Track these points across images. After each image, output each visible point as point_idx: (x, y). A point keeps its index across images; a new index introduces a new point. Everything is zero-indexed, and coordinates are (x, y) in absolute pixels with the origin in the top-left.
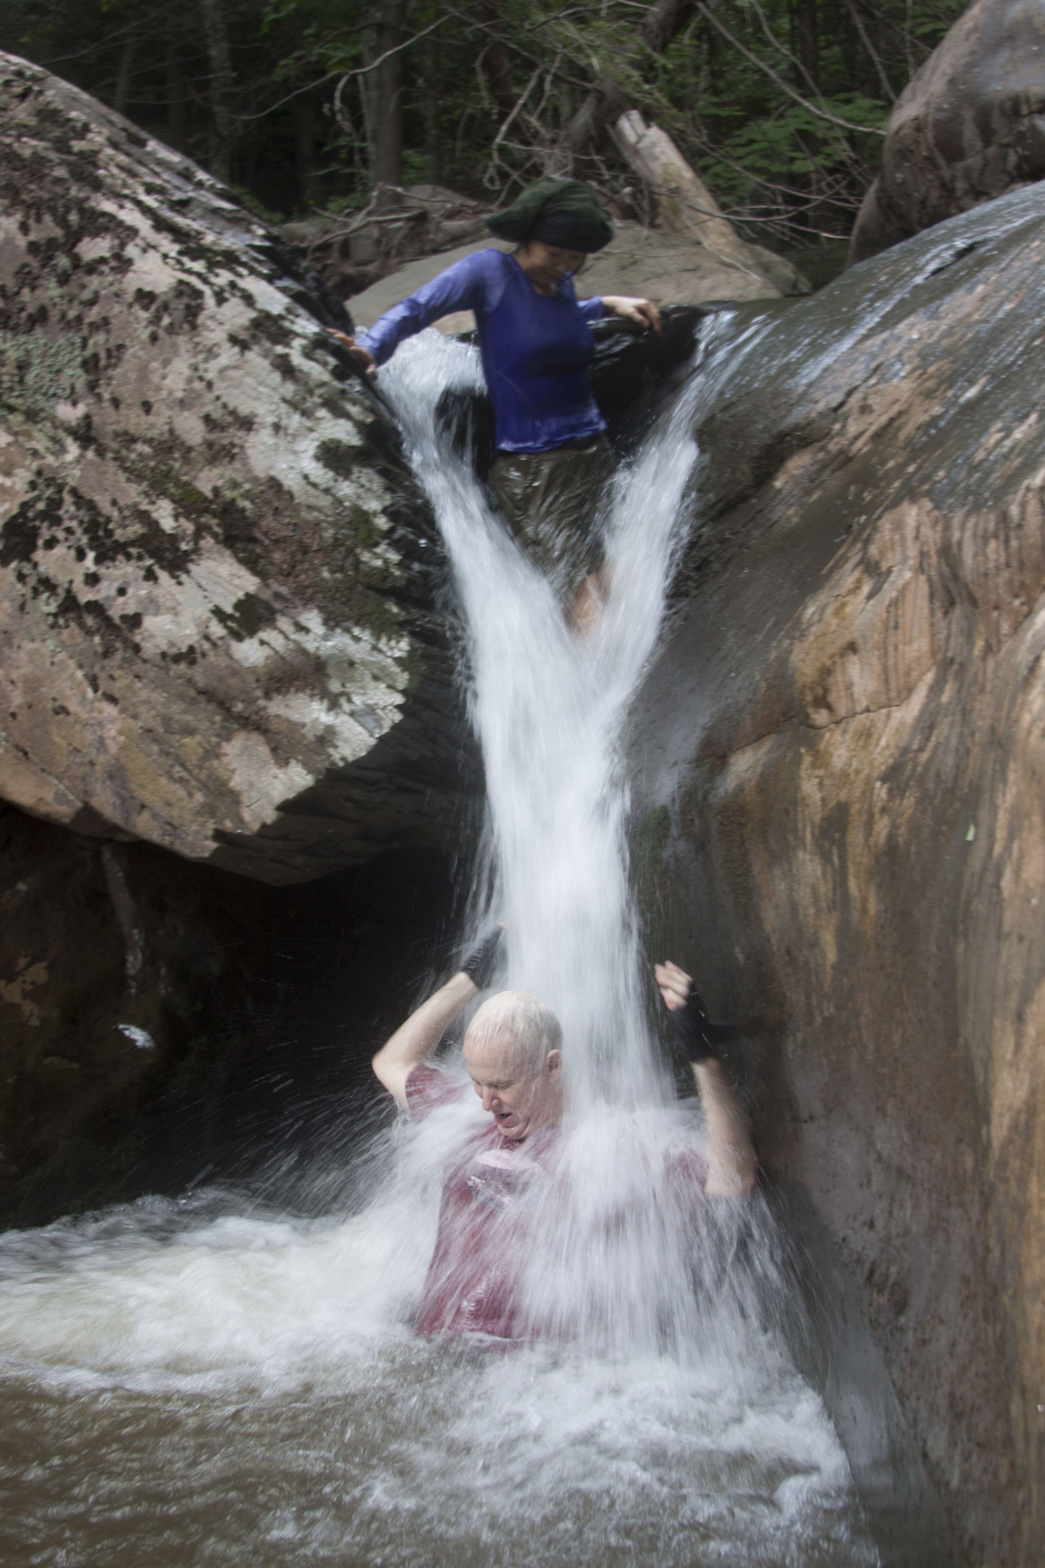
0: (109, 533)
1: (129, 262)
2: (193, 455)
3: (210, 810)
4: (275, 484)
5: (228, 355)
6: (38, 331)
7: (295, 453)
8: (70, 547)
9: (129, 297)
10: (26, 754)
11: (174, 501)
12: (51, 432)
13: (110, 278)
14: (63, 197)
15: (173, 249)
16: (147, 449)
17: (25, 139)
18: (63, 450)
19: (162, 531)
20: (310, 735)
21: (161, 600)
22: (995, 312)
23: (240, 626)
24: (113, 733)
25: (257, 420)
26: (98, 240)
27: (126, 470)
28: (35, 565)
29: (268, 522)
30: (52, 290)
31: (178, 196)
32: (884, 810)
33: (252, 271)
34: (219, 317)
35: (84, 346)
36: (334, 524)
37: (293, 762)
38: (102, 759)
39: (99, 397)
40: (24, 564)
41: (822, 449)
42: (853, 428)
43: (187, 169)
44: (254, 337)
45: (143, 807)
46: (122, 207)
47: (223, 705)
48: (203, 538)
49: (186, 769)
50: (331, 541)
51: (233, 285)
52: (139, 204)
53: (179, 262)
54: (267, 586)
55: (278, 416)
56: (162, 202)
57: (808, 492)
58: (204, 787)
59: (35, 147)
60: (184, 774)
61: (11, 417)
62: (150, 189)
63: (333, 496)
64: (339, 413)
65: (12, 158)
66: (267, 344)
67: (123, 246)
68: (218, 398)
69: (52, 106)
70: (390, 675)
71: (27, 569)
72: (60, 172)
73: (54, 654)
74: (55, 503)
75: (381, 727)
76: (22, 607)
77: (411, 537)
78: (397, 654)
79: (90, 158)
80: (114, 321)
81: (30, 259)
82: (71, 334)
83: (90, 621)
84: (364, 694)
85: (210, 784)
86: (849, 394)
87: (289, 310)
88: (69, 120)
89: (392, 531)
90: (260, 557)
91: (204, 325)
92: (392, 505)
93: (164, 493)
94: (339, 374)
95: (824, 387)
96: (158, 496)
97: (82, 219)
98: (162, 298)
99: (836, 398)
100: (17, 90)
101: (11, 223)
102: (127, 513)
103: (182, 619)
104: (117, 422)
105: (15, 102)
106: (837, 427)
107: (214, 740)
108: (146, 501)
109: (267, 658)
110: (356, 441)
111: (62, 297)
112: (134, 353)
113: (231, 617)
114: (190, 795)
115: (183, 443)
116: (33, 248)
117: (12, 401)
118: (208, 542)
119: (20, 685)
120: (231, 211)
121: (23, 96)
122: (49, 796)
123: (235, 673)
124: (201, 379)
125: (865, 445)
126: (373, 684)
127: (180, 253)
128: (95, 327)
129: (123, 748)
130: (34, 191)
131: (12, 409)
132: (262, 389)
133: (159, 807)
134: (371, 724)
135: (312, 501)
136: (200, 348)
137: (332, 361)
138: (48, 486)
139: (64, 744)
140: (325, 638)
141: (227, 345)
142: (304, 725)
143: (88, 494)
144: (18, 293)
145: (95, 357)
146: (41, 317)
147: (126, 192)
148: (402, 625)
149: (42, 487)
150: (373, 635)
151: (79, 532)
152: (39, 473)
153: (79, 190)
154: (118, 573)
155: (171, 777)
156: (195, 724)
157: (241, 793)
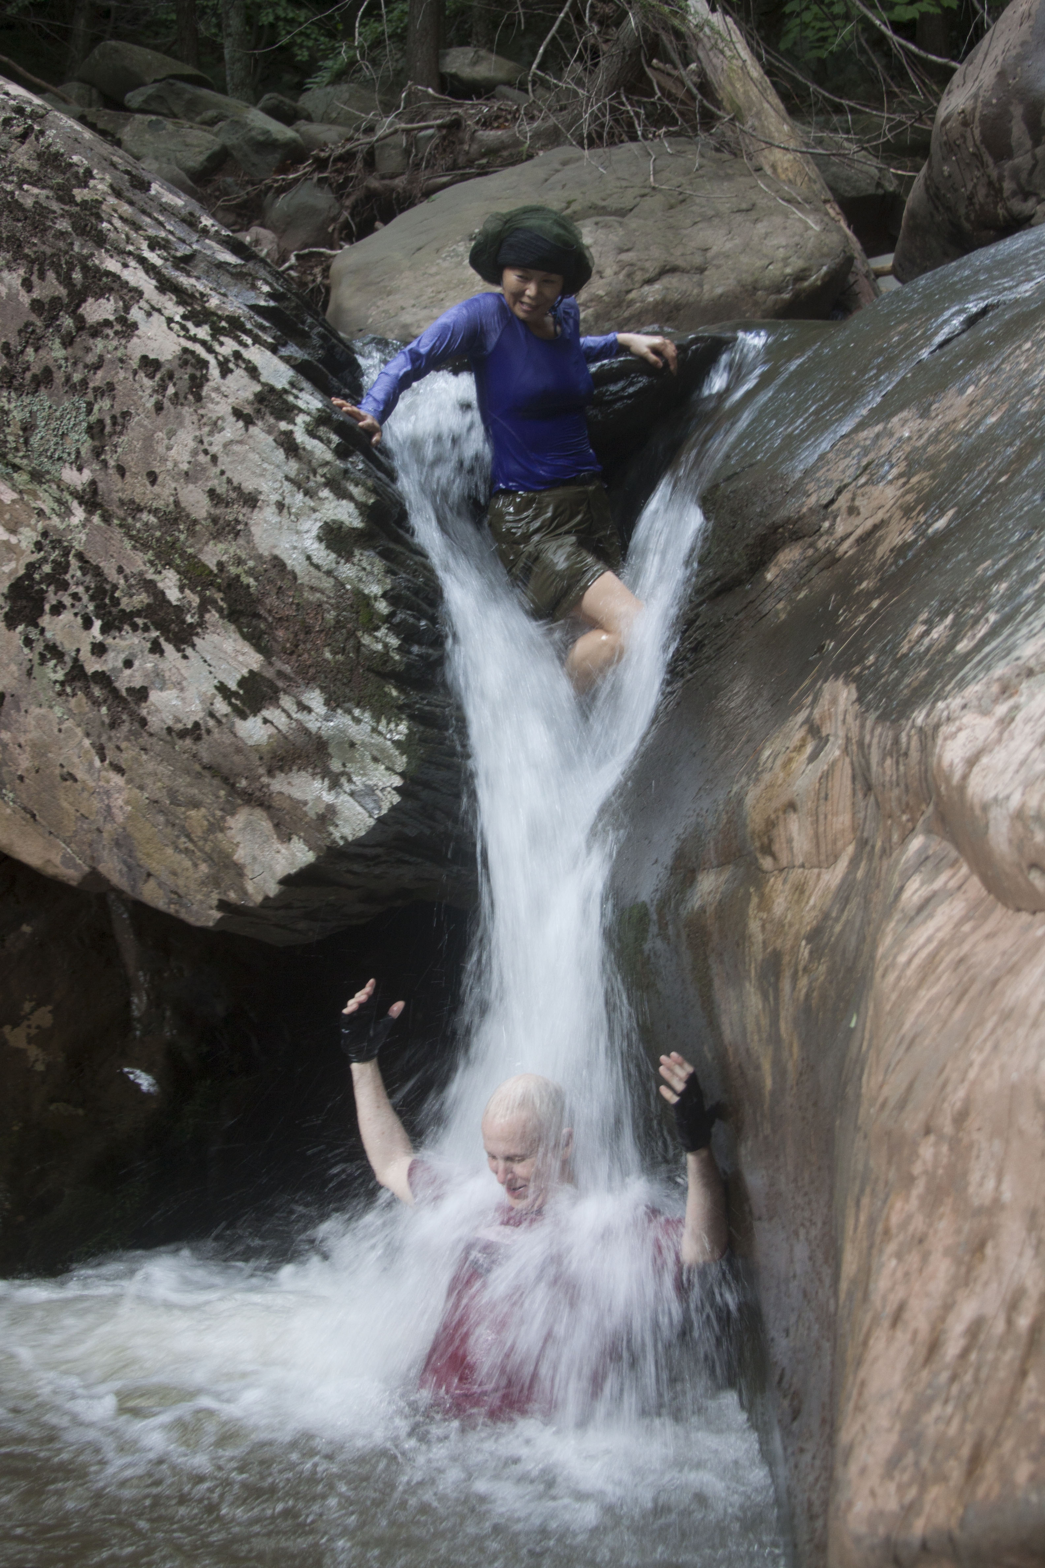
0: (116, 602)
1: (135, 326)
2: (198, 528)
3: (214, 881)
4: (278, 563)
5: (232, 429)
6: (43, 392)
7: (298, 532)
8: (76, 614)
9: (135, 364)
10: (34, 816)
11: (179, 573)
12: (57, 494)
13: (115, 343)
14: (66, 253)
15: (177, 312)
16: (153, 519)
17: (25, 187)
18: (69, 512)
19: (169, 602)
20: (312, 811)
21: (167, 674)
22: (978, 424)
23: (244, 704)
24: (120, 802)
25: (262, 497)
26: (102, 301)
27: (131, 537)
28: (42, 631)
29: (272, 600)
30: (57, 352)
31: (183, 250)
32: (805, 970)
33: (257, 340)
34: (223, 389)
35: (89, 411)
36: (336, 607)
37: (295, 838)
38: (109, 827)
39: (105, 463)
40: (30, 628)
41: (812, 545)
42: (841, 529)
43: (191, 214)
44: (258, 411)
45: (149, 875)
46: (125, 266)
47: (228, 780)
48: (209, 611)
49: (191, 840)
50: (333, 622)
51: (237, 355)
52: (142, 261)
53: (184, 328)
54: (271, 664)
55: (282, 494)
56: (166, 260)
57: (797, 588)
58: (209, 858)
59: (37, 196)
60: (190, 846)
61: (15, 475)
62: (154, 244)
63: (336, 578)
64: (342, 494)
65: (14, 207)
66: (272, 420)
67: (127, 309)
68: (223, 473)
69: (53, 149)
70: (389, 757)
71: (34, 634)
72: (64, 225)
73: (61, 721)
74: (61, 567)
75: (380, 808)
76: (29, 672)
77: (411, 620)
78: (397, 737)
79: (93, 208)
80: (119, 387)
81: (33, 318)
82: (76, 398)
83: (97, 692)
84: (364, 775)
85: (215, 856)
86: (839, 492)
87: (292, 384)
88: (71, 165)
89: (392, 615)
90: (263, 633)
91: (208, 396)
92: (392, 589)
93: (170, 564)
94: (341, 453)
95: (818, 480)
96: (164, 567)
97: (85, 277)
98: (168, 366)
99: (827, 494)
100: (18, 130)
101: (14, 278)
102: (132, 581)
103: (187, 694)
104: (123, 490)
105: (16, 143)
106: (826, 524)
107: (219, 813)
108: (152, 570)
109: (270, 737)
110: (358, 523)
111: (66, 359)
112: (141, 422)
113: (235, 694)
114: (196, 865)
115: (188, 516)
116: (37, 306)
117: (17, 461)
118: (213, 616)
119: (28, 749)
120: (235, 266)
121: (23, 137)
122: (57, 859)
123: (239, 750)
124: (206, 452)
125: (851, 547)
126: (372, 765)
127: (184, 317)
128: (99, 392)
129: (129, 818)
130: (36, 246)
131: (16, 468)
132: (265, 465)
133: (165, 876)
134: (371, 805)
135: (314, 583)
136: (204, 420)
137: (335, 439)
138: (54, 548)
139: (72, 810)
140: (327, 719)
141: (233, 419)
142: (305, 803)
143: (94, 560)
144: (22, 352)
145: (101, 422)
146: (45, 378)
147: (130, 248)
148: (401, 708)
149: (48, 548)
150: (373, 717)
151: (85, 598)
152: (45, 534)
153: (82, 246)
154: (123, 643)
155: (176, 848)
156: (200, 797)
157: (244, 866)
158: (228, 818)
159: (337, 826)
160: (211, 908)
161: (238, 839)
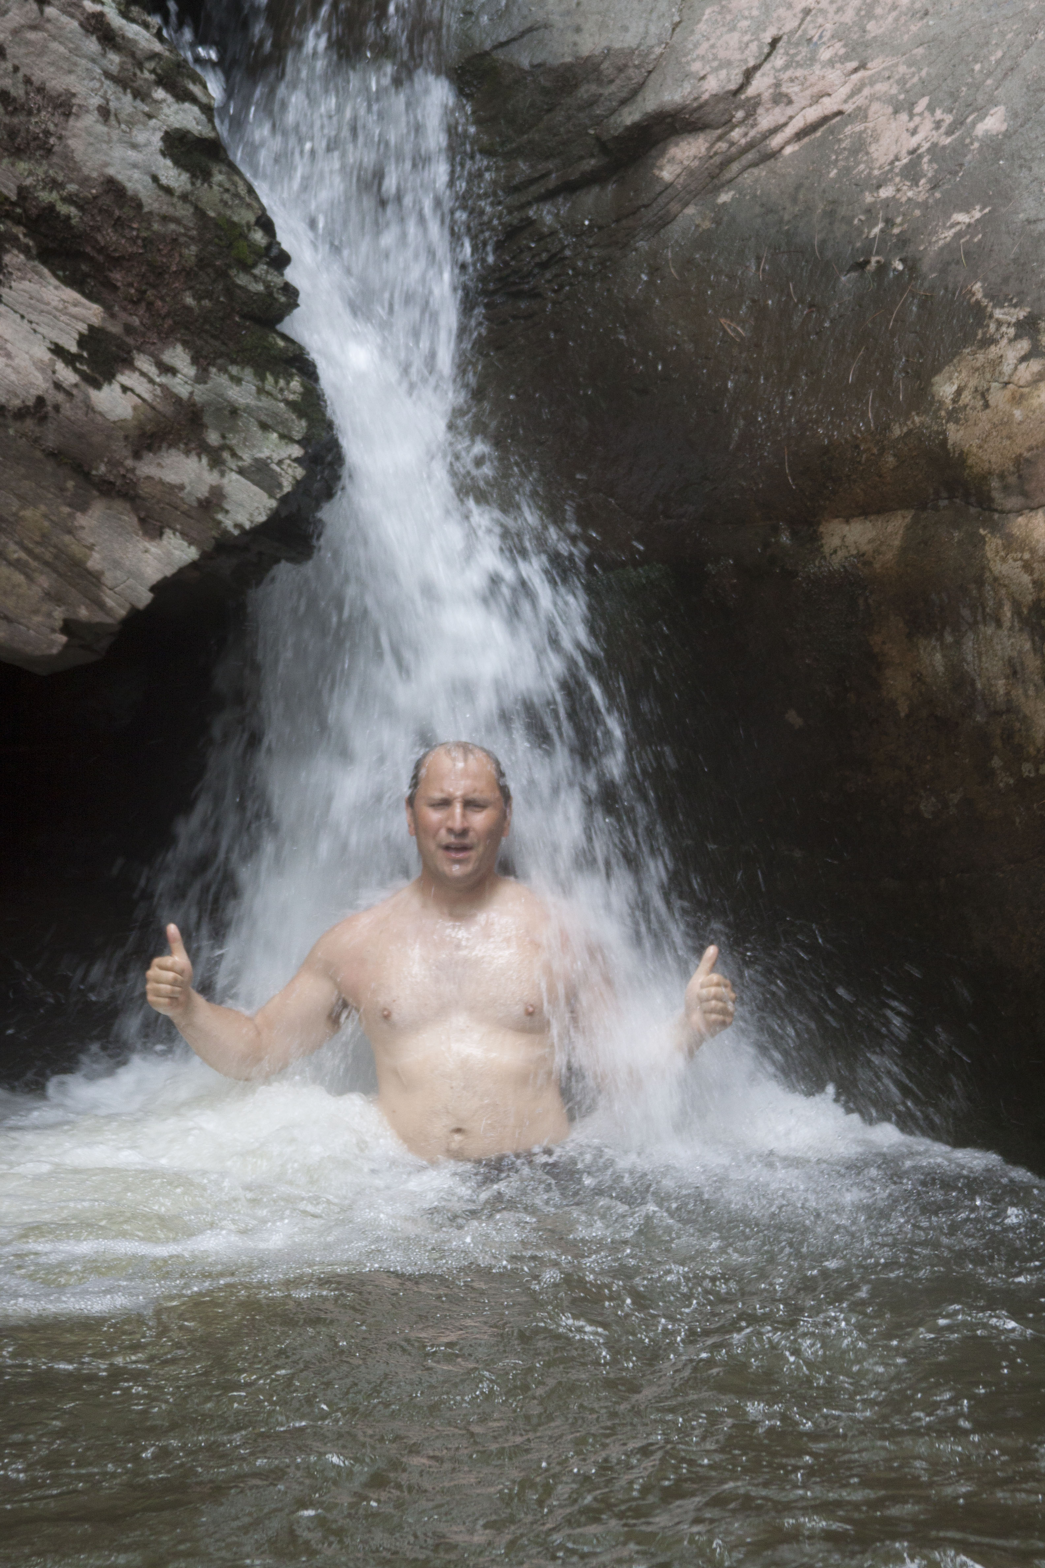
3: (58, 596)
4: (113, 187)
7: (134, 145)
23: (92, 369)
25: (75, 101)
36: (198, 240)
37: (168, 533)
41: (719, 138)
42: (766, 119)
47: (80, 468)
48: (7, 251)
50: (194, 260)
55: (104, 97)
57: (711, 190)
58: (51, 568)
60: (21, 554)
63: (194, 204)
64: (183, 95)
68: (16, 69)
70: (284, 423)
75: (280, 486)
78: (290, 397)
84: (252, 446)
85: (59, 565)
86: (748, 74)
89: (269, 246)
92: (263, 214)
99: (728, 77)
103: (17, 361)
106: (740, 114)
107: (64, 510)
109: (135, 408)
110: (208, 132)
113: (79, 358)
114: (31, 579)
118: (15, 258)
123: (99, 429)
125: (790, 142)
126: (262, 434)
132: (74, 58)
134: (267, 483)
135: (165, 209)
140: (199, 381)
142: (182, 487)
148: (291, 361)
150: (255, 374)
156: (38, 491)
157: (102, 573)
158: (78, 514)
159: (227, 512)
160: (53, 630)
161: (91, 540)
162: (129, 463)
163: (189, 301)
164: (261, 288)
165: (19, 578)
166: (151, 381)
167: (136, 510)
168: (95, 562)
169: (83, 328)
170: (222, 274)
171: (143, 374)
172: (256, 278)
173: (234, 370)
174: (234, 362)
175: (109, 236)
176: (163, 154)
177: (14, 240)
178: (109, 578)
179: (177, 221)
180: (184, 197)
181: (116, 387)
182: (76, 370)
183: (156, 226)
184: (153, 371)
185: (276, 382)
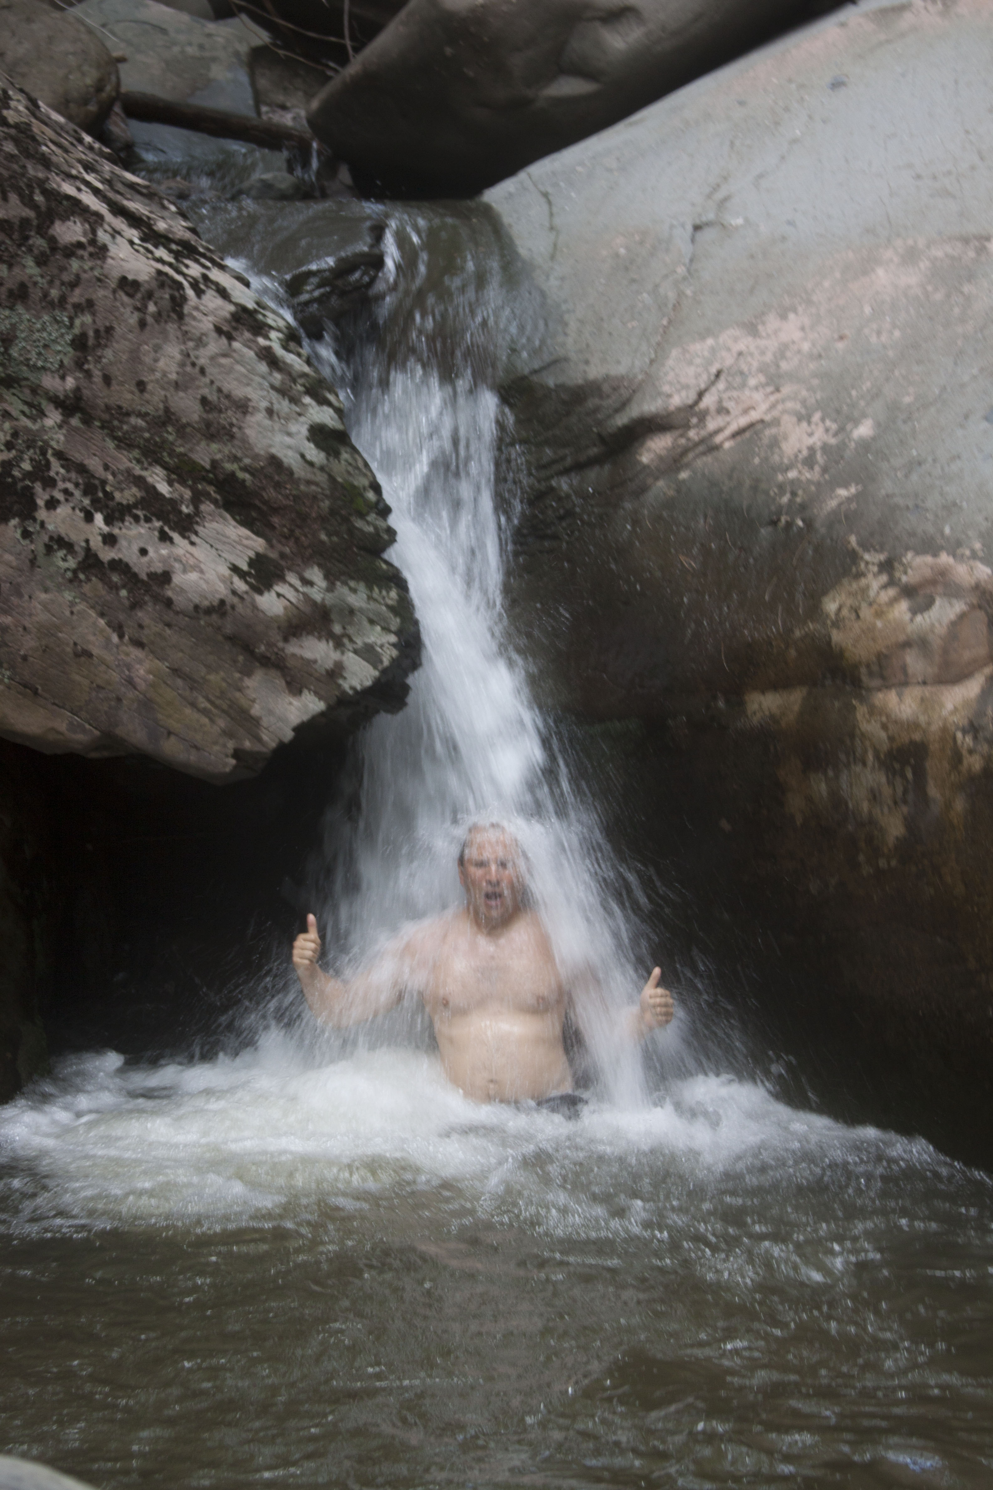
0: (109, 496)
2: (188, 430)
3: (230, 733)
4: (274, 461)
5: (215, 345)
6: (21, 307)
7: (289, 434)
8: (73, 508)
9: (113, 283)
10: (35, 691)
11: (168, 469)
12: (30, 398)
13: (90, 263)
14: (22, 175)
15: (134, 234)
16: (140, 422)
18: (42, 415)
19: (161, 495)
20: (321, 669)
21: (184, 559)
23: (258, 582)
24: (142, 672)
25: (250, 404)
26: (70, 223)
27: (114, 438)
28: (42, 524)
30: (30, 268)
34: (202, 308)
35: (71, 326)
36: (330, 497)
37: (306, 692)
38: (130, 695)
39: (89, 372)
40: (26, 522)
42: (711, 424)
44: (236, 328)
45: (170, 733)
46: (79, 190)
47: (248, 649)
48: (202, 502)
50: (327, 510)
52: (87, 184)
53: (146, 250)
54: (272, 546)
55: (270, 402)
56: (102, 182)
57: (674, 470)
58: (226, 714)
60: (206, 704)
62: (86, 167)
63: (328, 473)
64: (321, 401)
66: (250, 336)
67: (94, 231)
68: (212, 383)
70: (385, 620)
71: (32, 527)
72: (10, 148)
73: (72, 604)
74: (42, 465)
75: (382, 661)
76: (32, 562)
78: (389, 602)
80: (99, 304)
81: (4, 237)
82: (56, 313)
83: (115, 578)
84: (363, 635)
85: (232, 712)
86: (700, 395)
89: (378, 502)
91: (190, 315)
92: (374, 481)
93: (157, 461)
96: (150, 464)
97: (47, 200)
98: (146, 286)
99: (689, 396)
102: (121, 477)
103: (208, 575)
104: (109, 397)
106: (695, 420)
107: (236, 675)
108: (139, 467)
109: (285, 608)
110: (339, 425)
111: (42, 277)
112: (125, 336)
113: (249, 574)
114: (213, 721)
115: (178, 419)
116: (6, 226)
118: (207, 507)
119: (34, 630)
122: (61, 727)
123: (260, 621)
124: (194, 365)
125: (727, 439)
126: (370, 627)
127: (142, 239)
128: (79, 308)
129: (151, 685)
132: (252, 376)
133: (185, 733)
134: (373, 659)
135: (310, 476)
136: (189, 336)
137: (302, 351)
138: (28, 448)
139: (84, 682)
140: (328, 590)
141: (214, 335)
142: (315, 662)
143: (76, 458)
145: (83, 335)
146: (21, 293)
147: (73, 171)
148: (390, 578)
149: (21, 447)
150: (366, 587)
151: (77, 493)
153: (35, 169)
154: (132, 533)
155: (195, 708)
157: (260, 718)
158: (246, 679)
159: (345, 678)
160: (227, 756)
161: (254, 696)
162: (281, 644)
163: (323, 537)
164: (371, 529)
165: (205, 720)
166: (297, 590)
167: (284, 676)
168: (256, 710)
169: (252, 554)
170: (346, 520)
171: (291, 585)
172: (368, 523)
173: (352, 584)
174: (352, 578)
175: (271, 493)
176: (308, 440)
177: (208, 495)
178: (265, 722)
179: (317, 484)
180: (322, 469)
181: (273, 594)
182: (247, 582)
183: (302, 487)
184: (297, 583)
185: (380, 592)
